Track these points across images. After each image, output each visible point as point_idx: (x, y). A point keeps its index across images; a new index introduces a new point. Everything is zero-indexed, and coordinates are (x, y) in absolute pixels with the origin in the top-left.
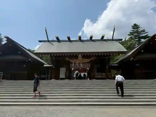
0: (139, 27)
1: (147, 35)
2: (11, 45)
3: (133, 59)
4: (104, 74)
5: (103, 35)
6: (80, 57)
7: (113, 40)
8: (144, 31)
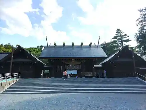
0: (122, 32)
1: (128, 39)
2: (21, 51)
4: (91, 73)
5: (91, 43)
6: (73, 60)
7: (98, 46)
8: (125, 35)
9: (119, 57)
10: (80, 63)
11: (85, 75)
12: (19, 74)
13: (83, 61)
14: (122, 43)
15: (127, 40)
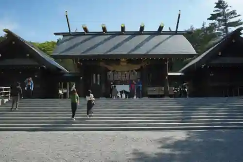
0: (227, 6)
1: (239, 20)
3: (205, 66)
5: (162, 25)
6: (123, 62)
7: (176, 33)
8: (233, 13)
9: (220, 54)
10: (138, 67)
11: (149, 93)
12: (8, 89)
13: (143, 64)
14: (226, 28)
15: (236, 22)
